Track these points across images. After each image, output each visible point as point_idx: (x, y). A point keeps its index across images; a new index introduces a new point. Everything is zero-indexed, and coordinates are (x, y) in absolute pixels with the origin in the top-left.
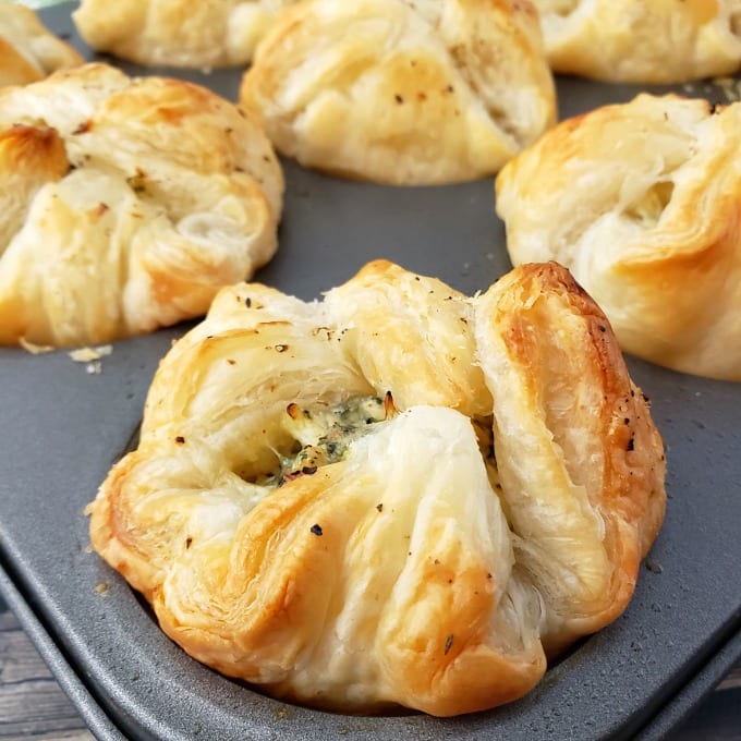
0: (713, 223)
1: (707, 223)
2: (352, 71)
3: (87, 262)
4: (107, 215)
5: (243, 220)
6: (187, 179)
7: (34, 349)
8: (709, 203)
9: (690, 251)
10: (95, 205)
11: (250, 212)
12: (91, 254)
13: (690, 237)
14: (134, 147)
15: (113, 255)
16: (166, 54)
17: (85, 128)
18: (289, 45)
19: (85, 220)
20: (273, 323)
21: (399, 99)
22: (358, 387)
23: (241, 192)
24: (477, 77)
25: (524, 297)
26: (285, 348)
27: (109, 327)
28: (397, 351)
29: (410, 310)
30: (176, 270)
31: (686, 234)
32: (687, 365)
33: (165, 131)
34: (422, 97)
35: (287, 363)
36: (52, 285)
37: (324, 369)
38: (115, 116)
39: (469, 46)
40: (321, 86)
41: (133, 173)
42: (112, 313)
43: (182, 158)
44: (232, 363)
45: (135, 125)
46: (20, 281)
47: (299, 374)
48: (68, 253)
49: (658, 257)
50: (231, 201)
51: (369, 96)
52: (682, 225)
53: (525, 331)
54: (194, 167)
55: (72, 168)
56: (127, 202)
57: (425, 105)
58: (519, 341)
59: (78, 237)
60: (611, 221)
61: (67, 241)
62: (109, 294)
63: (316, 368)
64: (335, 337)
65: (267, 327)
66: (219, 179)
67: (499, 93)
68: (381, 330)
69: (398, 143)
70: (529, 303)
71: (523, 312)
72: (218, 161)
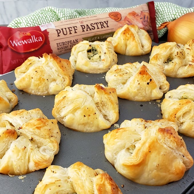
0: (141, 157)
1: (140, 157)
2: (75, 110)
3: (22, 159)
4: (26, 149)
5: (53, 148)
6: (42, 140)
7: (11, 176)
8: (141, 153)
9: (136, 164)
10: (24, 147)
11: (54, 146)
12: (23, 158)
13: (136, 161)
14: (31, 133)
15: (27, 157)
16: (34, 92)
17: (20, 128)
18: (62, 103)
19: (21, 150)
20: (58, 181)
21: (85, 116)
22: (73, 192)
23: (52, 142)
24: (101, 109)
25: (101, 181)
26: (60, 186)
27: (26, 171)
28: (79, 188)
29: (83, 178)
30: (39, 162)
31: (136, 160)
32: (137, 181)
33: (37, 131)
34: (89, 115)
35: (60, 189)
36: (15, 163)
37: (67, 189)
38: (27, 127)
39: (100, 102)
40: (68, 113)
41: (31, 138)
42: (26, 168)
43: (40, 136)
44: (50, 189)
45: (31, 130)
46: (8, 162)
47: (62, 190)
48: (18, 158)
49: (130, 164)
50: (50, 144)
51: (78, 115)
52: (135, 157)
53: (101, 189)
54: (43, 138)
55: (18, 137)
56: (30, 145)
57: (90, 117)
58: (99, 191)
59: (20, 154)
60: (123, 152)
61: (18, 155)
62: (26, 165)
63: (65, 189)
64: (69, 182)
65: (56, 181)
66: (48, 140)
67: (106, 112)
68: (77, 183)
69: (84, 124)
70: (102, 183)
71: (101, 184)
72: (48, 136)
